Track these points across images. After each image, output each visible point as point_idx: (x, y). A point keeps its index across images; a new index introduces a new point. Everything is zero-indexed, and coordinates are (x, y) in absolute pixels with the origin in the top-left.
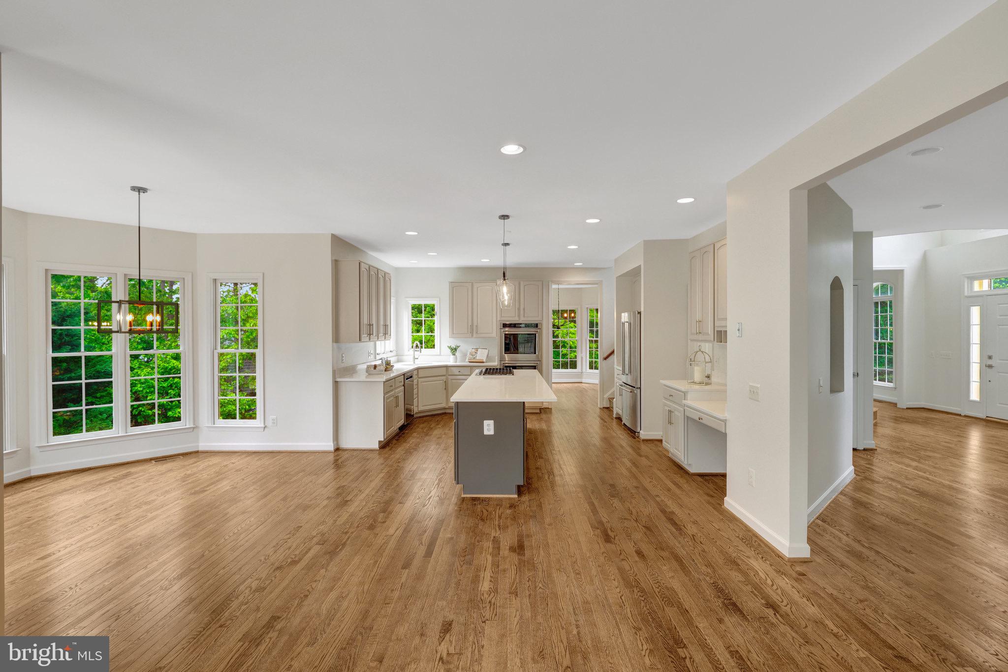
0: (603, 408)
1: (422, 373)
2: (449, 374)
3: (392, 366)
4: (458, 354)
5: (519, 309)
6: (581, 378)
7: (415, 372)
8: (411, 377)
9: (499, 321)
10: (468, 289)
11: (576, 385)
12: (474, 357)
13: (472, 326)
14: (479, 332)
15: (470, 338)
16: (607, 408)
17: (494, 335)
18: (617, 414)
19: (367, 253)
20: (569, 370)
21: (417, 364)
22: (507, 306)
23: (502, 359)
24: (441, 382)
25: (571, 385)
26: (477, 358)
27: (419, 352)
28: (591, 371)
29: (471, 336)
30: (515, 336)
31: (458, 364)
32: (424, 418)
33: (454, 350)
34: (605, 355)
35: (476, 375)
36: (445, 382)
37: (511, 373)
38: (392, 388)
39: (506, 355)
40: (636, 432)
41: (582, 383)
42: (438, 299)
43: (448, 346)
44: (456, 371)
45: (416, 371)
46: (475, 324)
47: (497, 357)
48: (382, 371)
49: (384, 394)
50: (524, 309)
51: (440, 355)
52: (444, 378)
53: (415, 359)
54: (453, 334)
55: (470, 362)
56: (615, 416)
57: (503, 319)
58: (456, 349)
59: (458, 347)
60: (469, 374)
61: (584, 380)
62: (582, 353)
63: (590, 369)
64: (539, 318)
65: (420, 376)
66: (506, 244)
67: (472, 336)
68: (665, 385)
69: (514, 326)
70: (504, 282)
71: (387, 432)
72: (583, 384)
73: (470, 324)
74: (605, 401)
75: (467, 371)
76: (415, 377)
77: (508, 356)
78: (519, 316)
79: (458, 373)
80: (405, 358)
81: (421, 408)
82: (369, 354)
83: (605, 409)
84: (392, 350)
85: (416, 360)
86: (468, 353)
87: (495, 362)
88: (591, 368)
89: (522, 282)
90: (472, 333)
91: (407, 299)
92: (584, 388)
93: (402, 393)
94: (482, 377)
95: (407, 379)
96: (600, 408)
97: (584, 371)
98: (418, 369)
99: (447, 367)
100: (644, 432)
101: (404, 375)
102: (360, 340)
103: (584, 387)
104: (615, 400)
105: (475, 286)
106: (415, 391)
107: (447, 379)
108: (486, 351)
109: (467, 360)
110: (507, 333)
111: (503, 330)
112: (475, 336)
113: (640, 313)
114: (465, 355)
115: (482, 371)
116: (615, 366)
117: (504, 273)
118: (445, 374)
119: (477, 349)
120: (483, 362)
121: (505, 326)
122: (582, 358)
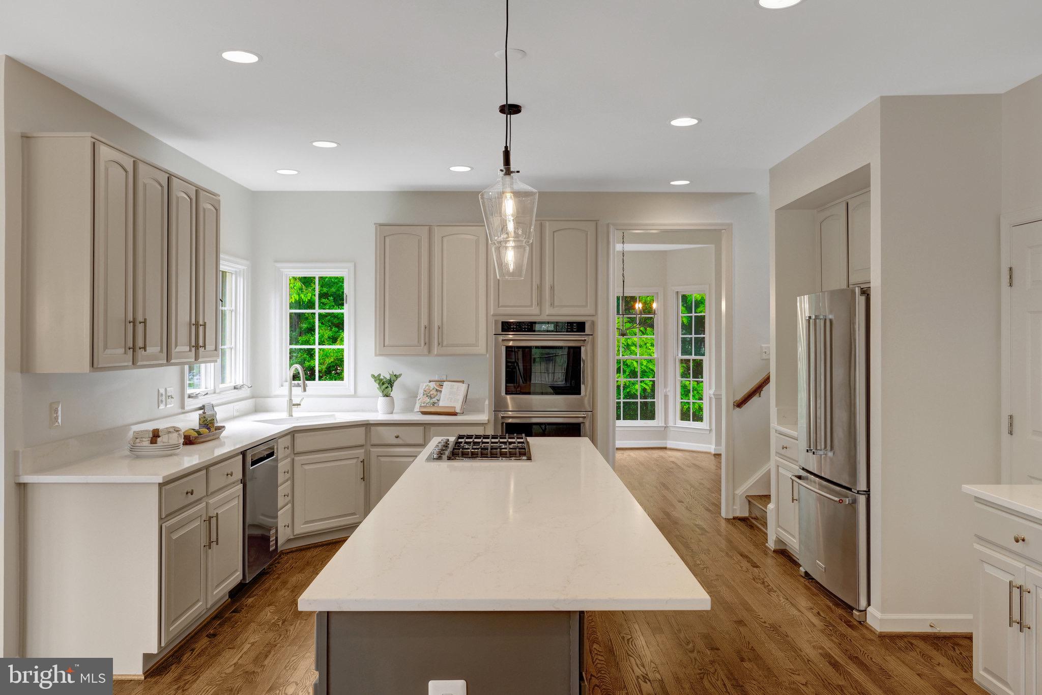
0: (734, 518)
1: (302, 443)
2: (373, 442)
3: (221, 428)
4: (396, 392)
5: (540, 288)
6: (665, 438)
7: (286, 441)
8: (272, 454)
9: (493, 315)
10: (419, 241)
11: (656, 454)
12: (434, 400)
13: (429, 328)
14: (445, 343)
15: (424, 355)
16: (743, 520)
17: (481, 348)
18: (779, 541)
19: (158, 140)
20: (639, 423)
21: (298, 419)
22: (513, 274)
23: (499, 406)
24: (354, 461)
25: (643, 453)
26: (441, 404)
27: (300, 389)
28: (685, 424)
29: (426, 352)
30: (527, 350)
31: (397, 417)
32: (309, 554)
33: (386, 385)
34: (739, 397)
35: (430, 459)
36: (363, 461)
37: (523, 453)
38: (192, 498)
39: (508, 397)
40: (852, 609)
41: (665, 448)
42: (351, 265)
43: (373, 376)
44: (388, 435)
45: (289, 437)
46: (436, 323)
47: (487, 402)
48: (176, 447)
49: (161, 519)
50: (552, 288)
51: (355, 395)
52: (361, 451)
53: (292, 405)
54: (384, 347)
55: (424, 413)
56: (771, 544)
57: (502, 310)
58: (391, 383)
59: (397, 377)
60: (421, 441)
61: (670, 444)
62: (665, 386)
63: (682, 419)
64: (589, 310)
65: (298, 449)
66: (511, 109)
67: (430, 351)
68: (978, 500)
69: (529, 327)
70: (507, 178)
71: (168, 625)
72: (669, 453)
73: (424, 322)
74: (738, 501)
75: (416, 435)
76: (280, 453)
77: (512, 399)
78: (540, 303)
79: (396, 441)
80: (272, 402)
81: (301, 528)
82: (162, 398)
83: (738, 523)
84: (239, 382)
85: (294, 408)
86: (421, 391)
87: (482, 411)
88: (685, 416)
89: (547, 224)
90: (429, 344)
91: (278, 265)
92: (673, 462)
93: (238, 503)
94: (445, 465)
95: (253, 463)
96: (727, 520)
97: (671, 424)
98: (293, 433)
99: (367, 426)
100: (883, 610)
101: (244, 454)
102: (133, 363)
103: (672, 459)
104: (771, 506)
105: (438, 232)
106: (283, 489)
107: (368, 453)
108: (463, 388)
109: (417, 409)
110: (511, 344)
111: (501, 338)
112: (435, 350)
113: (866, 293)
114: (413, 396)
115: (446, 445)
116: (774, 424)
117: (507, 154)
118: (362, 442)
119: (441, 383)
120: (455, 414)
121: (507, 327)
122: (666, 397)
